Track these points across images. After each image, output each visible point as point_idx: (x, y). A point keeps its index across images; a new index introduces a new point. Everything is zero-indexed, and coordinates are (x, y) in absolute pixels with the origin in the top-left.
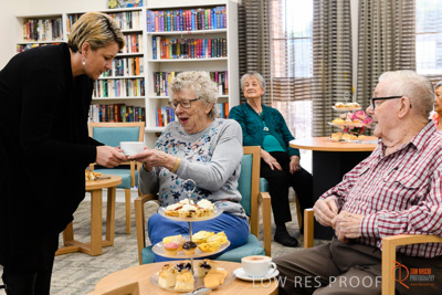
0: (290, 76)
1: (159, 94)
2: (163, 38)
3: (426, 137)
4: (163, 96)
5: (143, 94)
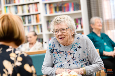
1: (49, 31)
2: (50, 4)
4: (51, 32)
5: (42, 32)
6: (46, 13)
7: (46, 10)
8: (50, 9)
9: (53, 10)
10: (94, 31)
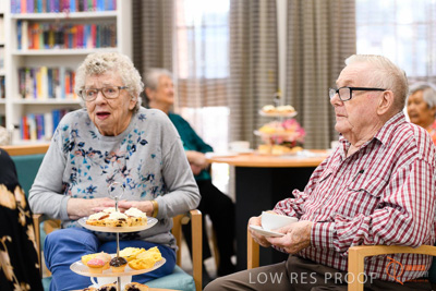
0: (199, 74)
1: (24, 97)
2: (31, 23)
4: (30, 100)
6: (20, 47)
7: (19, 38)
8: (32, 36)
9: (40, 40)
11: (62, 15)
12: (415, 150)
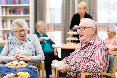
0: (53, 22)
1: (4, 28)
2: (6, 7)
3: (94, 40)
4: (5, 29)
6: (3, 14)
7: (3, 12)
8: (6, 11)
9: (8, 12)
10: (38, 31)
11: (14, 5)
12: (100, 45)
